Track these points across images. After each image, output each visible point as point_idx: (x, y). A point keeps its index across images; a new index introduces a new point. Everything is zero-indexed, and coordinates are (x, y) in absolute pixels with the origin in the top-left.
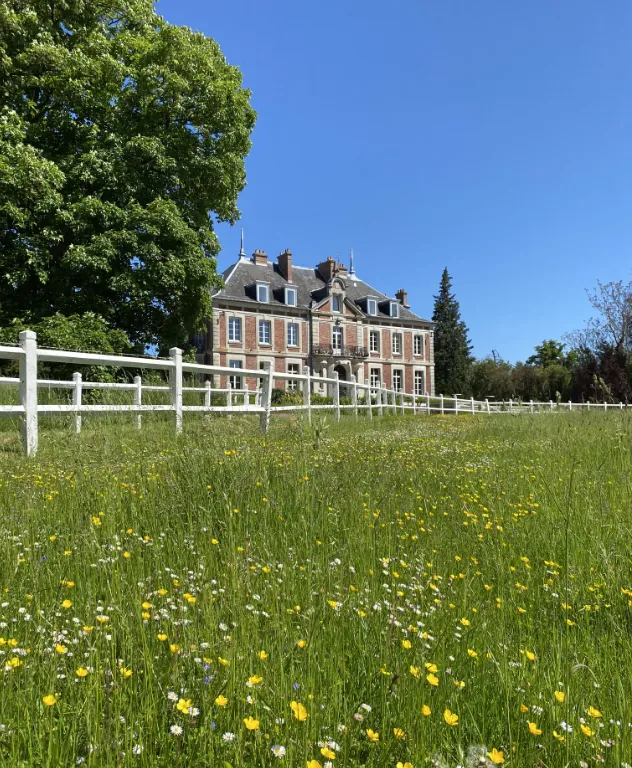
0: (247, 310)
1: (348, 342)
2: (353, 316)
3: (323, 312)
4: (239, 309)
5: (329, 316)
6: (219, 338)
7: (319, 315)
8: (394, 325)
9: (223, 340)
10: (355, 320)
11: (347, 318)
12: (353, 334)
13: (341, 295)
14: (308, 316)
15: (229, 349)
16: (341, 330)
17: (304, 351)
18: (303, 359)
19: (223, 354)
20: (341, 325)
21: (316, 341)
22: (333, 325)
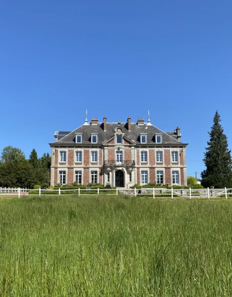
0: (69, 147)
1: (125, 158)
2: (129, 144)
3: (110, 145)
4: (65, 147)
5: (114, 146)
6: (54, 161)
7: (108, 146)
8: (157, 147)
9: (56, 162)
10: (130, 146)
11: (125, 146)
12: (128, 154)
13: (121, 135)
14: (102, 147)
15: (59, 166)
16: (121, 152)
17: (100, 164)
18: (99, 168)
19: (56, 168)
20: (121, 150)
21: (106, 159)
22: (116, 150)
